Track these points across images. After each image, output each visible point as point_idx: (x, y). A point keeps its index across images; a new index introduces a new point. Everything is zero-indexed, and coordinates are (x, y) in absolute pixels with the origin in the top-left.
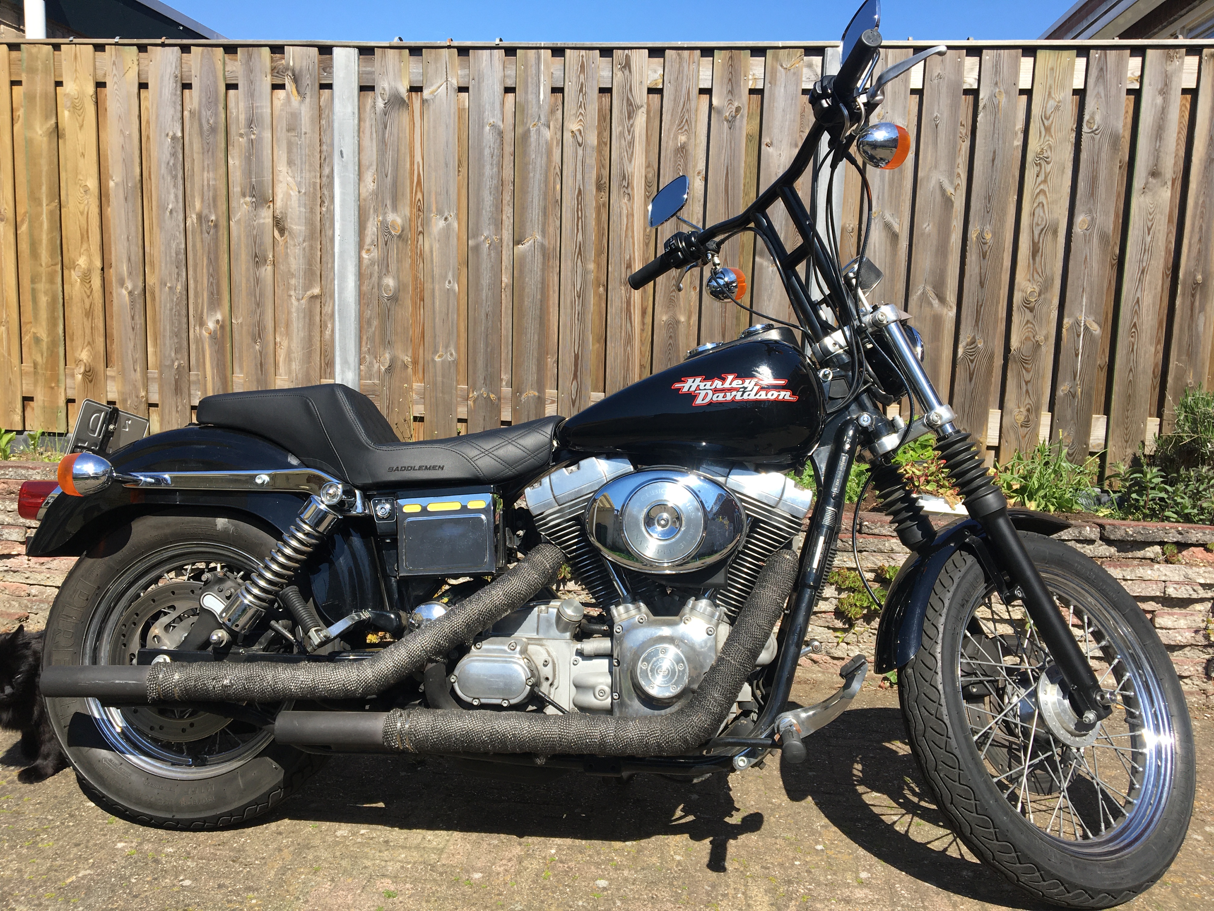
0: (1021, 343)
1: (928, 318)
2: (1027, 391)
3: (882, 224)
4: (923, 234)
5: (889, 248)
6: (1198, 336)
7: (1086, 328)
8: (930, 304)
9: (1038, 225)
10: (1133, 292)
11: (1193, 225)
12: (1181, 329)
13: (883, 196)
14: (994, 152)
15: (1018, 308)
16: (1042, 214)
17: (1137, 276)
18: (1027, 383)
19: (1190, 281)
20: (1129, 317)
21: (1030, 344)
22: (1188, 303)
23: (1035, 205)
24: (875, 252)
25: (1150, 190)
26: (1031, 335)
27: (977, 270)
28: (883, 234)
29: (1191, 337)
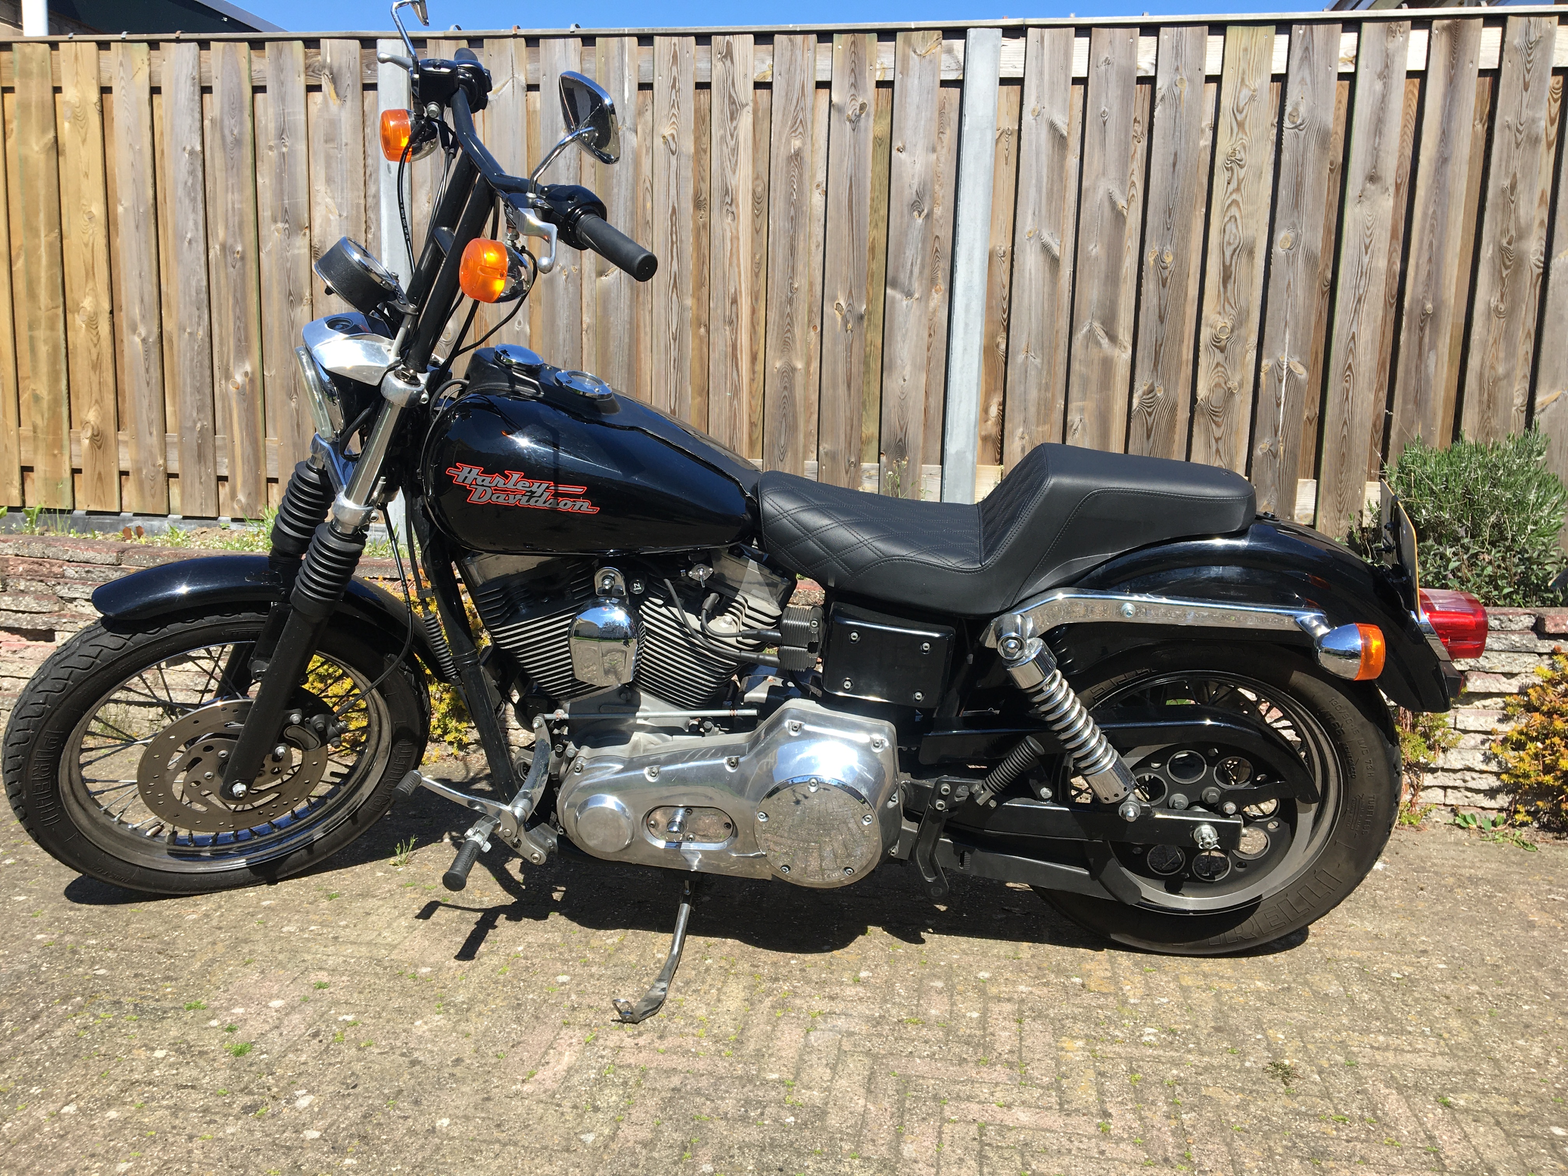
0: (1211, 391)
1: (1096, 362)
2: (1218, 451)
3: (1039, 245)
4: (1088, 259)
5: (1047, 275)
6: (1428, 381)
7: (1290, 371)
8: (1098, 344)
9: (1229, 244)
10: (1347, 325)
11: (1421, 241)
12: (1407, 372)
13: (1040, 211)
14: (1176, 154)
15: (1206, 347)
16: (1234, 230)
17: (1351, 306)
18: (1217, 440)
19: (1418, 311)
20: (1342, 356)
21: (1220, 392)
22: (1415, 338)
23: (1226, 219)
24: (1030, 279)
25: (1368, 199)
26: (1222, 381)
27: (1155, 301)
28: (1041, 258)
29: (1419, 380)
